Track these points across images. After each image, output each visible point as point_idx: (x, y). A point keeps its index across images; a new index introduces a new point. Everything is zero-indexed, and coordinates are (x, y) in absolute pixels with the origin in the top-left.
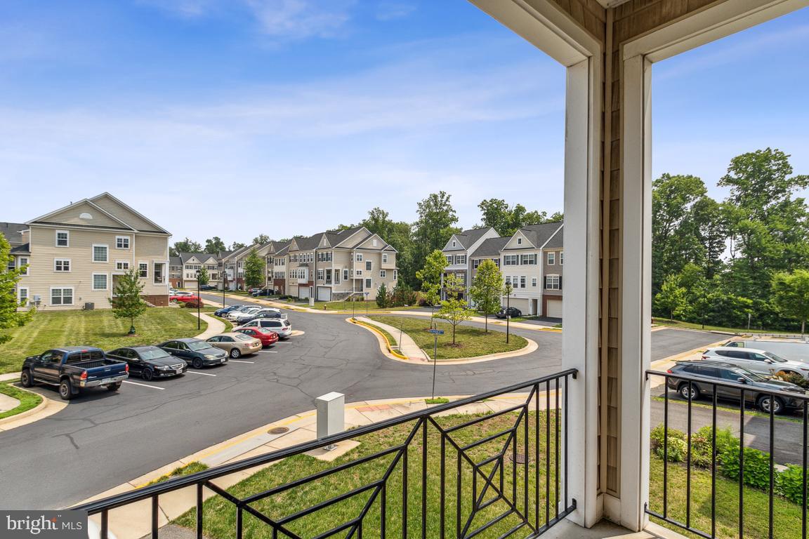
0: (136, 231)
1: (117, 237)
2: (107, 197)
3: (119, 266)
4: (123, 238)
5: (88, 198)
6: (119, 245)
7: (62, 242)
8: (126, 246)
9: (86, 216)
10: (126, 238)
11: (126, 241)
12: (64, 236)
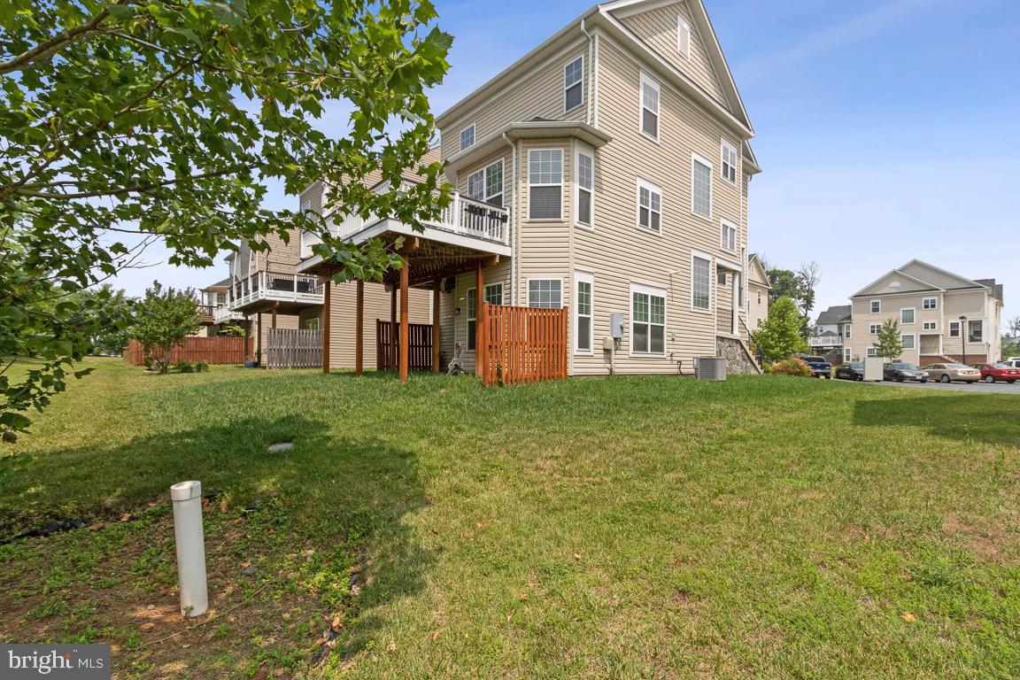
0: (943, 290)
1: (924, 299)
2: (915, 263)
3: (926, 326)
4: (930, 299)
5: (897, 268)
6: (926, 307)
7: (876, 310)
8: (933, 306)
9: (895, 285)
10: (933, 298)
11: (933, 301)
12: (876, 304)
